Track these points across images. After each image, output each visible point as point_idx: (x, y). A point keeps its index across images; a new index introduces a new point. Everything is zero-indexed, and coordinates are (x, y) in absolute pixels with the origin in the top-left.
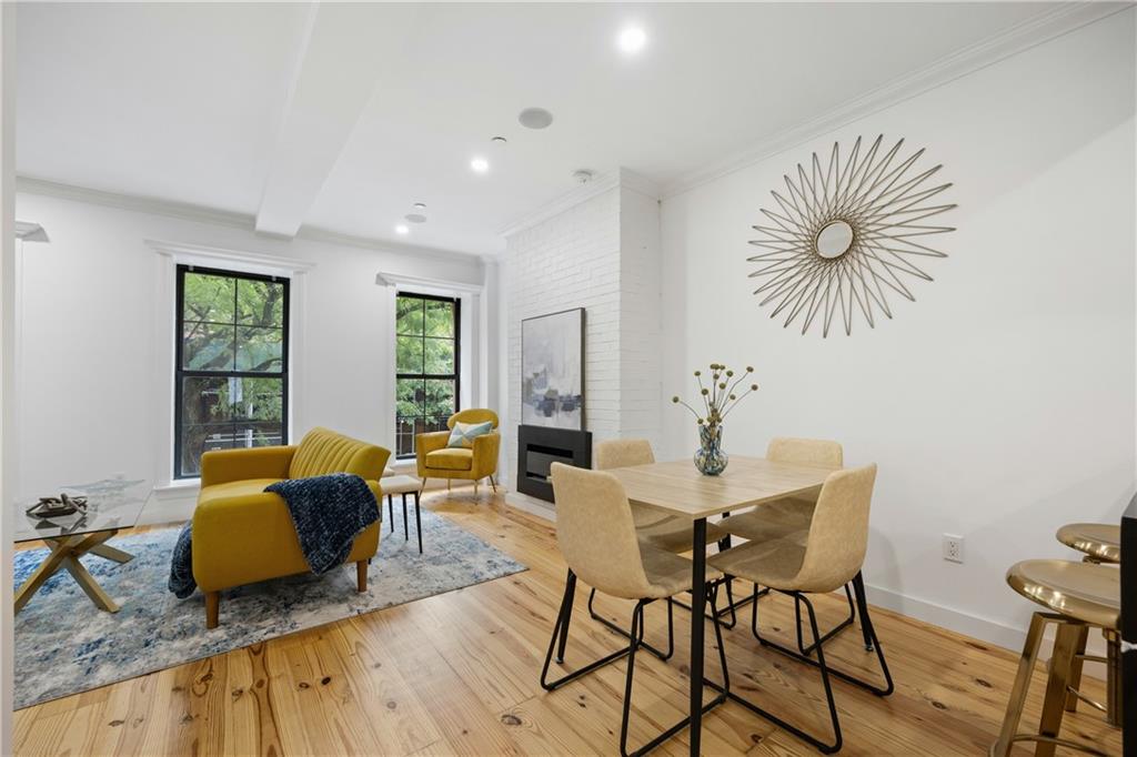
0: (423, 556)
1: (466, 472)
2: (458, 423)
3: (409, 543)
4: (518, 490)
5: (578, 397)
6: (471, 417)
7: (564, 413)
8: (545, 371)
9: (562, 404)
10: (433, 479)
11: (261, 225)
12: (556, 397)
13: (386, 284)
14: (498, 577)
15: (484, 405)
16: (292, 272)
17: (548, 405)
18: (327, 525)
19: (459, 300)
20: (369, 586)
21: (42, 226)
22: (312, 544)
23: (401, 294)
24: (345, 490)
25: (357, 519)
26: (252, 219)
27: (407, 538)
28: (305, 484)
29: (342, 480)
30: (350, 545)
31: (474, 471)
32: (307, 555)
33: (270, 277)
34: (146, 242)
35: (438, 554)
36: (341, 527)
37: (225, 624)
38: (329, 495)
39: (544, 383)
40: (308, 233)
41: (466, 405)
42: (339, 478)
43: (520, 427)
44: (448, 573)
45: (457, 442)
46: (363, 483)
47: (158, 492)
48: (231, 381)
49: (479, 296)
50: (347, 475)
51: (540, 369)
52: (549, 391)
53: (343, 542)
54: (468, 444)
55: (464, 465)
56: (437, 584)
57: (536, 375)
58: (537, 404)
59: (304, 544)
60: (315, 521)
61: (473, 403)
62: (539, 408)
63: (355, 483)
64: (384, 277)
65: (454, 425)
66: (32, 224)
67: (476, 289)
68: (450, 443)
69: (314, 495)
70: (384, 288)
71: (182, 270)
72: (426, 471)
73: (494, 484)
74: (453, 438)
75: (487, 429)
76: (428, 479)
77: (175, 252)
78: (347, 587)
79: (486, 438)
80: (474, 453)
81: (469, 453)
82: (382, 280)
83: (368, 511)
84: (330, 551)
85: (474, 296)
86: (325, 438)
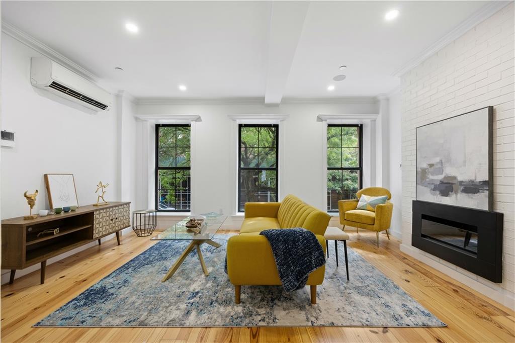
0: (350, 284)
1: (371, 226)
2: (362, 195)
3: (339, 270)
4: (413, 245)
5: (485, 183)
6: (371, 192)
7: (464, 194)
8: (441, 162)
9: (462, 188)
10: (348, 227)
11: (267, 101)
12: (454, 182)
13: (322, 121)
14: (417, 326)
15: (379, 184)
16: (279, 121)
17: (446, 187)
18: (293, 263)
19: (362, 125)
20: (317, 300)
21: (200, 115)
22: (284, 273)
23: (330, 126)
24: (303, 241)
25: (310, 262)
26: (264, 98)
27: (337, 266)
28: (280, 234)
29: (302, 233)
30: (307, 277)
31: (376, 226)
32: (281, 279)
33: (271, 125)
34: (228, 115)
35: (360, 285)
36: (302, 265)
37: (243, 303)
38: (294, 244)
39: (441, 171)
40: (286, 101)
41: (367, 184)
42: (299, 232)
43: (414, 201)
44: (371, 306)
45: (363, 206)
46: (314, 238)
47: (232, 217)
48: (264, 172)
49: (375, 120)
50: (305, 230)
51: (436, 160)
52: (445, 177)
53: (302, 276)
54: (371, 208)
55: (370, 222)
56: (365, 316)
57: (431, 165)
58: (433, 186)
59: (280, 272)
60: (286, 259)
61: (371, 183)
62: (434, 190)
63: (309, 237)
64: (322, 117)
65: (361, 196)
66: (196, 115)
67: (373, 116)
68: (358, 206)
69: (285, 242)
70: (321, 123)
71: (240, 126)
72: (345, 221)
73: (388, 234)
74: (360, 204)
75: (384, 201)
76: (346, 226)
77: (237, 118)
78: (304, 296)
79: (385, 206)
80: (376, 215)
81: (373, 214)
82: (320, 119)
83: (318, 257)
84: (294, 280)
85: (371, 121)
86: (293, 201)
